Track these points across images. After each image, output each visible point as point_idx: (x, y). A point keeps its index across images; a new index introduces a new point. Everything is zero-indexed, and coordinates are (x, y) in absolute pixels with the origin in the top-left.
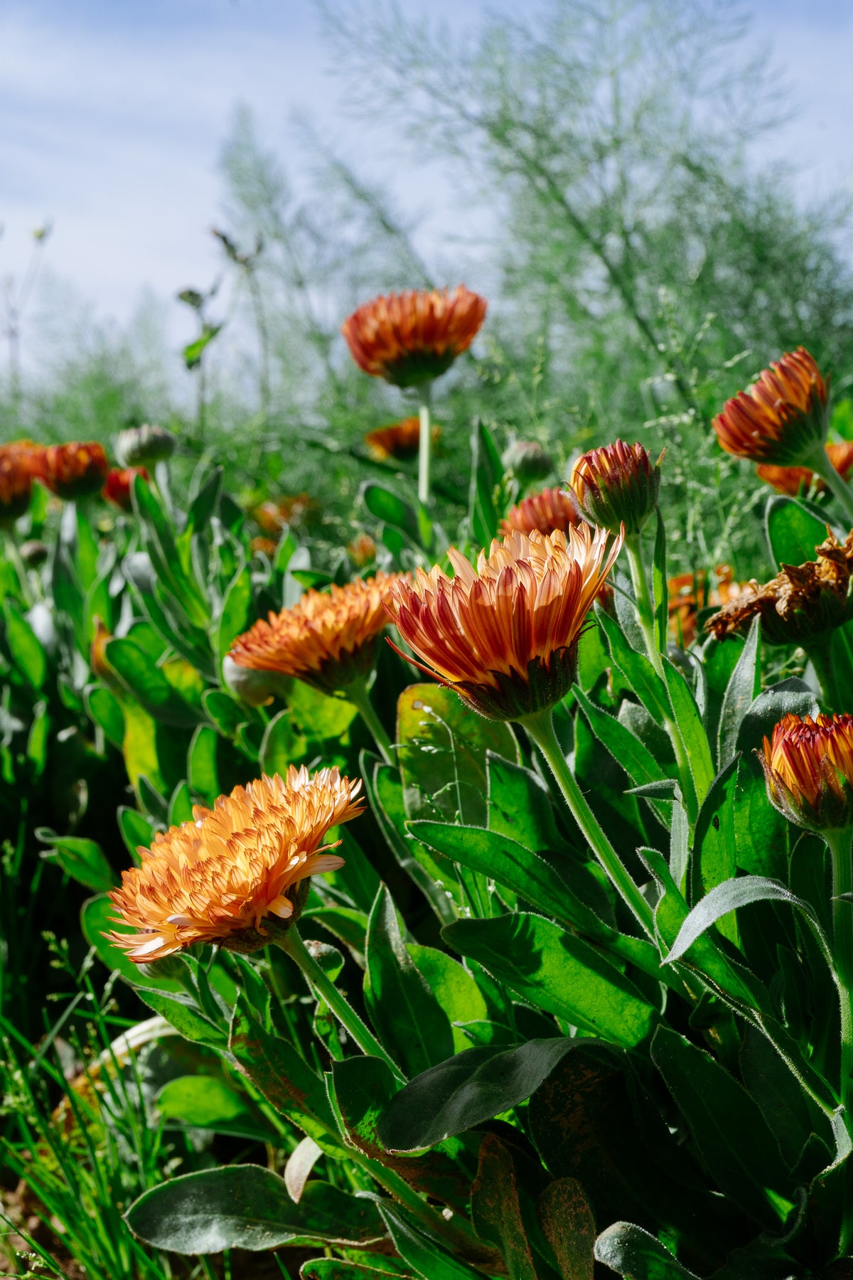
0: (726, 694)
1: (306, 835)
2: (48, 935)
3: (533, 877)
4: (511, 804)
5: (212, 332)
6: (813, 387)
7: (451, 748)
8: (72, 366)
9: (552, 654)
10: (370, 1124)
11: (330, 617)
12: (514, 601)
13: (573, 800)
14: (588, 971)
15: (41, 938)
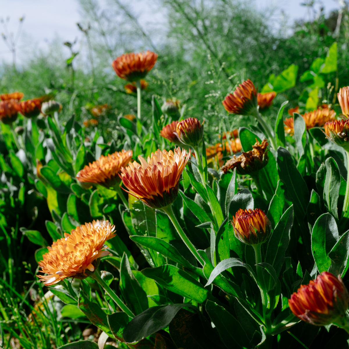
0: (227, 192)
1: (98, 245)
2: (24, 263)
3: (170, 251)
4: (163, 226)
5: (75, 55)
6: (252, 92)
7: (144, 209)
8: (32, 61)
9: (170, 189)
10: (121, 332)
11: (107, 166)
12: (157, 175)
13: (179, 231)
14: (186, 281)
15: (22, 264)
